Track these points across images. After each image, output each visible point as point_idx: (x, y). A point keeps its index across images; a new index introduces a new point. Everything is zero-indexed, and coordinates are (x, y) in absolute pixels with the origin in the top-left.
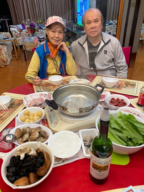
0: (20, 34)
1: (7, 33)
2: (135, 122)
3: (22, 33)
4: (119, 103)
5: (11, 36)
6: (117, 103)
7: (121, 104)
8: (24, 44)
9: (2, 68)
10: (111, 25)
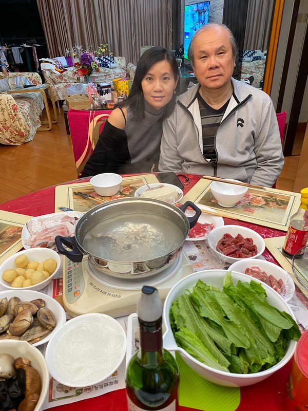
0: (61, 77)
1: (33, 75)
2: (260, 303)
3: (65, 76)
4: (241, 246)
5: (41, 81)
6: (233, 248)
7: (244, 249)
8: (67, 98)
9: (18, 147)
10: (258, 61)
